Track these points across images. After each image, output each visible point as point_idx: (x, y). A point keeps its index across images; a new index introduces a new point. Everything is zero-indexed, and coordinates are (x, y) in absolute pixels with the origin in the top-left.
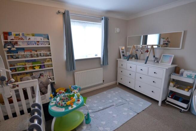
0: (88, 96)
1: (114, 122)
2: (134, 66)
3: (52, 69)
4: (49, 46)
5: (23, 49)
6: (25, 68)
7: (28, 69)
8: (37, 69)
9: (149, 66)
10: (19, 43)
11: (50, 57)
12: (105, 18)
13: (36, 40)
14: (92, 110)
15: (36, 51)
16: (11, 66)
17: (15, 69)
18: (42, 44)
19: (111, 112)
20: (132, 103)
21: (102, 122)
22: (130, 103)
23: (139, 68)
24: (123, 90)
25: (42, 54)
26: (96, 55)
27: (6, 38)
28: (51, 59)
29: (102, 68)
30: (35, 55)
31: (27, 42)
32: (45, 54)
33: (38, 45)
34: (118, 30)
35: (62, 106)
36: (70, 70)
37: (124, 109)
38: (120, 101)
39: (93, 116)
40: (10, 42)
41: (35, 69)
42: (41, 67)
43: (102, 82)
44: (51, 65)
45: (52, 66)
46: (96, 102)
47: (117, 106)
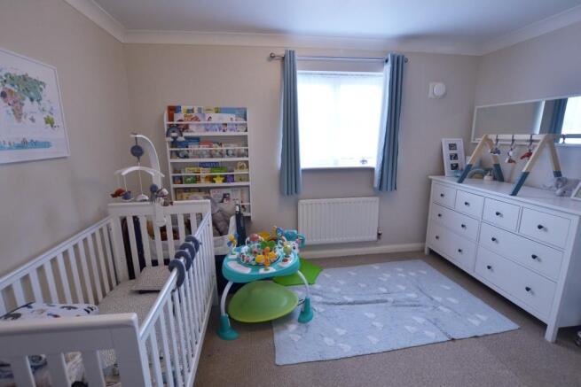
0: (328, 266)
1: (369, 337)
2: (476, 201)
3: (248, 186)
4: (246, 133)
5: (197, 140)
6: (197, 179)
7: (202, 180)
8: (219, 182)
9: (522, 205)
10: (191, 127)
11: (245, 159)
12: (393, 57)
13: (221, 122)
14: (325, 297)
15: (221, 145)
16: (175, 172)
17: (181, 178)
18: (231, 130)
19: (372, 315)
20: (445, 310)
21: (338, 330)
22: (441, 308)
23: (493, 207)
24: (434, 271)
25: (230, 152)
26: (363, 161)
27: (171, 118)
28: (247, 162)
29: (377, 199)
30: (218, 154)
31: (205, 125)
32: (235, 153)
33: (224, 131)
34: (438, 89)
35: (248, 264)
36: (288, 193)
37: (415, 318)
38: (413, 295)
39: (322, 310)
40: (178, 125)
41: (214, 182)
42: (226, 179)
43: (375, 237)
44: (247, 178)
45: (248, 180)
46: (342, 283)
47: (397, 306)
